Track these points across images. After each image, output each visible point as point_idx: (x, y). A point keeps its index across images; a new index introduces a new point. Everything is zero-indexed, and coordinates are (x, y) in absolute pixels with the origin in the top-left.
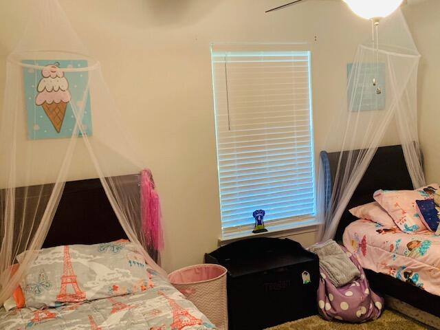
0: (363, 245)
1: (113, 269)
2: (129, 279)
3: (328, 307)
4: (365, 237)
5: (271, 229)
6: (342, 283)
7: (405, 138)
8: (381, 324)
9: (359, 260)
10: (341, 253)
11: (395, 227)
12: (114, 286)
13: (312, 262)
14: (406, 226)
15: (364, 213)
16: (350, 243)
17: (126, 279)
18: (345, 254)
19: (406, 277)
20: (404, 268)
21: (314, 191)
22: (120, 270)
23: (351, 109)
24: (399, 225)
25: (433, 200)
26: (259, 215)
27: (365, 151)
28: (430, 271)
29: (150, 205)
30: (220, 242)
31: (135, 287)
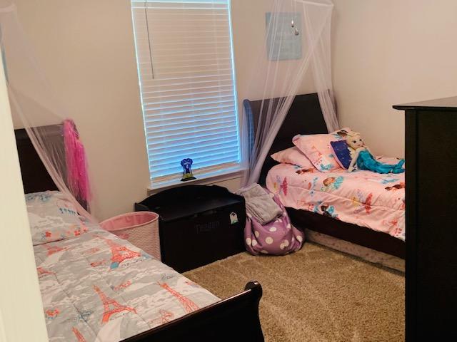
0: (284, 186)
1: (43, 217)
2: (62, 225)
3: (255, 243)
4: (285, 179)
5: (198, 177)
6: (266, 220)
7: (320, 87)
8: (302, 255)
9: (281, 200)
10: (265, 194)
11: (313, 167)
12: (47, 233)
13: (239, 204)
14: (322, 166)
15: (285, 157)
16: (273, 185)
17: (58, 225)
18: (268, 195)
19: (323, 210)
20: (320, 203)
21: (238, 139)
22: (51, 217)
23: (270, 59)
24: (315, 165)
25: (345, 141)
26: (187, 164)
27: (284, 99)
28: (344, 202)
29: (75, 156)
30: (149, 192)
31: (69, 232)
